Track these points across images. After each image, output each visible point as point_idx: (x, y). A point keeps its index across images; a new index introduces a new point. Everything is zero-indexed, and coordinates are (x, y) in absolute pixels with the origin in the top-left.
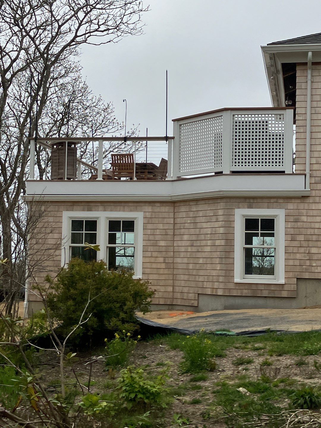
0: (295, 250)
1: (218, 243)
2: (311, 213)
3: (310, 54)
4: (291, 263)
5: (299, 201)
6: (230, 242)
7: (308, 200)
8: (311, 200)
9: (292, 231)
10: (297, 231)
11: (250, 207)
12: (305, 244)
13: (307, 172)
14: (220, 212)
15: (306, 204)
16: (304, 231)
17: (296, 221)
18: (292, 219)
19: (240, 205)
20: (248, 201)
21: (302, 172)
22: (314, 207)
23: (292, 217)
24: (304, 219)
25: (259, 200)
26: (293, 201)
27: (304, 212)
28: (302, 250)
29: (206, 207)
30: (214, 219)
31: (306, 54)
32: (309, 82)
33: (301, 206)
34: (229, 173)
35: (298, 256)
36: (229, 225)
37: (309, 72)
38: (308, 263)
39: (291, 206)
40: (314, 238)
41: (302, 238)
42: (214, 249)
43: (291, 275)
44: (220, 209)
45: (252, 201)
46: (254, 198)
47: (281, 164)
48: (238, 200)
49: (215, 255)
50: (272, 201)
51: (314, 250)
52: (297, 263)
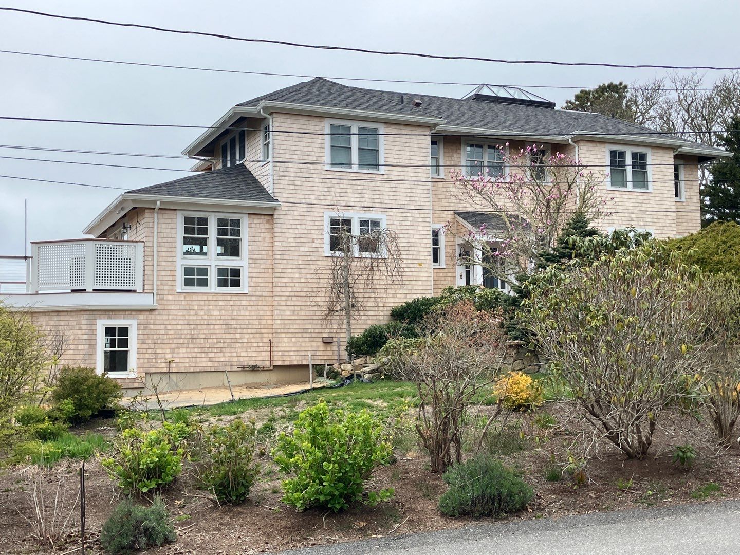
0: (145, 351)
1: (81, 347)
2: (157, 322)
3: (158, 203)
4: (142, 361)
5: (148, 313)
6: (92, 346)
7: (154, 313)
8: (157, 312)
9: (142, 337)
10: (146, 337)
11: (110, 318)
12: (152, 346)
13: (155, 291)
14: (84, 322)
15: (153, 316)
16: (151, 336)
17: (146, 329)
18: (142, 327)
19: (102, 316)
20: (107, 313)
21: (150, 291)
22: (159, 317)
23: (143, 326)
24: (152, 327)
25: (117, 313)
26: (143, 313)
27: (152, 321)
28: (150, 351)
29: (68, 318)
30: (77, 327)
31: (155, 202)
32: (156, 223)
33: (150, 317)
34: (92, 291)
35: (147, 356)
36: (92, 332)
37: (156, 215)
38: (154, 361)
39: (141, 317)
40: (159, 341)
41: (150, 341)
42: (77, 352)
43: (141, 370)
44: (84, 320)
45: (111, 313)
46: (112, 311)
47: (133, 284)
48: (100, 313)
49: (78, 357)
50: (127, 313)
51: (159, 351)
52: (146, 361)
